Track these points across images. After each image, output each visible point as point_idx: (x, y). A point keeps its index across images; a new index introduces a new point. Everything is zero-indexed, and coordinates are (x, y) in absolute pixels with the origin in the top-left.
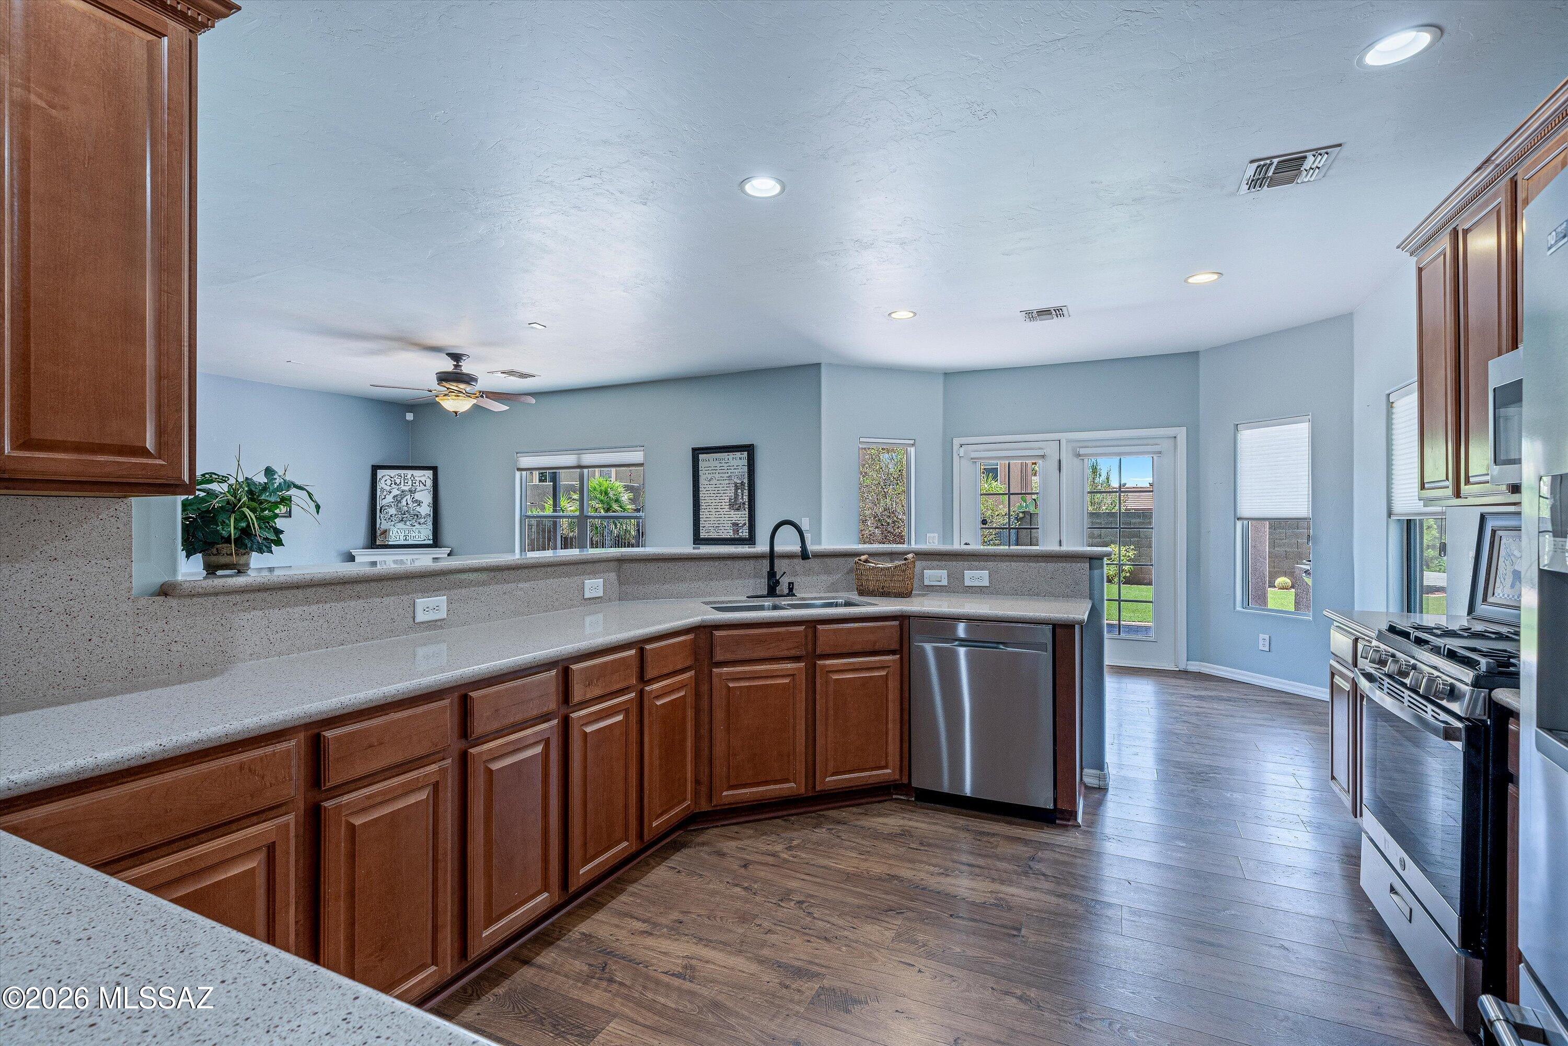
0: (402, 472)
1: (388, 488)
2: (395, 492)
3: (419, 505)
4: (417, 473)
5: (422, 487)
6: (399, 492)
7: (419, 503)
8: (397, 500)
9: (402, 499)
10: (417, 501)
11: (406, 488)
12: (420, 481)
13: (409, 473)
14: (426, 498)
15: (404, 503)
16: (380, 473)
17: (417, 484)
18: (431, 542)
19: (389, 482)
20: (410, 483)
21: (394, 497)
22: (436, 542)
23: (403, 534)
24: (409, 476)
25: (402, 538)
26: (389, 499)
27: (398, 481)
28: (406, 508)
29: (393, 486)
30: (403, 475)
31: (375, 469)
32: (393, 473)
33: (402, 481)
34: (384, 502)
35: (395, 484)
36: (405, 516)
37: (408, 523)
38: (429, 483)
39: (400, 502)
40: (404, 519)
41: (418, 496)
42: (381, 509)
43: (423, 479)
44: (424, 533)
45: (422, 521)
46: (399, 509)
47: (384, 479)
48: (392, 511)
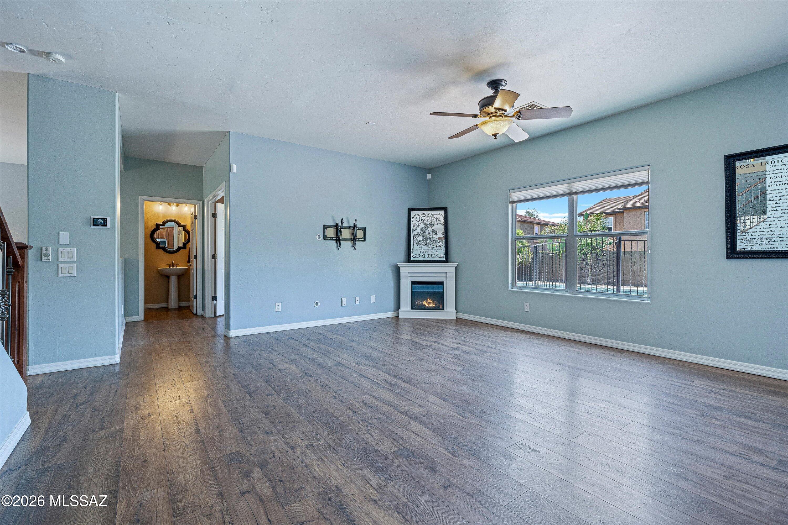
0: (426, 212)
1: (418, 223)
2: (422, 226)
3: (436, 234)
4: (435, 212)
5: (438, 222)
6: (424, 226)
7: (436, 232)
8: (423, 230)
9: (426, 230)
10: (434, 231)
11: (428, 223)
12: (437, 218)
13: (430, 212)
14: (440, 227)
15: (427, 233)
16: (413, 213)
17: (435, 219)
18: (444, 259)
19: (418, 219)
20: (431, 219)
21: (421, 229)
22: (447, 260)
23: (427, 253)
24: (430, 215)
25: (426, 256)
26: (419, 230)
27: (423, 218)
28: (428, 236)
29: (421, 221)
30: (426, 214)
31: (410, 210)
32: (420, 213)
33: (426, 218)
34: (416, 232)
35: (422, 220)
36: (427, 241)
37: (430, 246)
38: (442, 219)
39: (424, 232)
40: (428, 243)
41: (435, 227)
42: (414, 237)
43: (438, 216)
44: (440, 252)
45: (438, 244)
46: (424, 237)
47: (415, 217)
48: (420, 238)
